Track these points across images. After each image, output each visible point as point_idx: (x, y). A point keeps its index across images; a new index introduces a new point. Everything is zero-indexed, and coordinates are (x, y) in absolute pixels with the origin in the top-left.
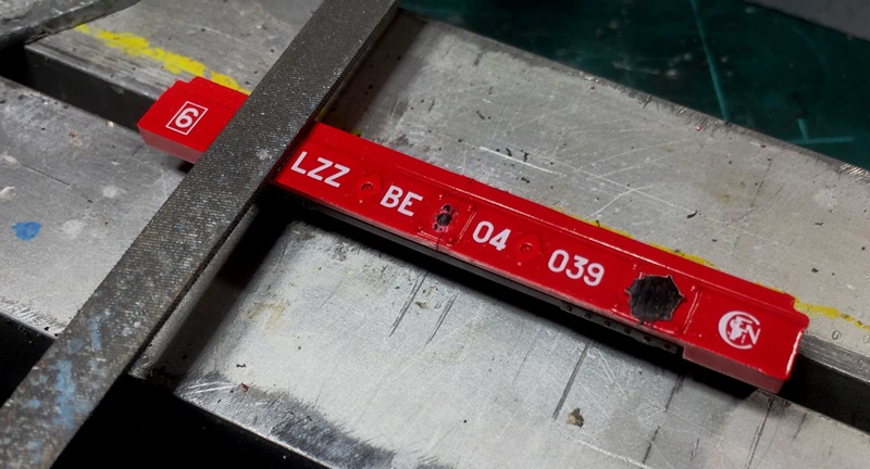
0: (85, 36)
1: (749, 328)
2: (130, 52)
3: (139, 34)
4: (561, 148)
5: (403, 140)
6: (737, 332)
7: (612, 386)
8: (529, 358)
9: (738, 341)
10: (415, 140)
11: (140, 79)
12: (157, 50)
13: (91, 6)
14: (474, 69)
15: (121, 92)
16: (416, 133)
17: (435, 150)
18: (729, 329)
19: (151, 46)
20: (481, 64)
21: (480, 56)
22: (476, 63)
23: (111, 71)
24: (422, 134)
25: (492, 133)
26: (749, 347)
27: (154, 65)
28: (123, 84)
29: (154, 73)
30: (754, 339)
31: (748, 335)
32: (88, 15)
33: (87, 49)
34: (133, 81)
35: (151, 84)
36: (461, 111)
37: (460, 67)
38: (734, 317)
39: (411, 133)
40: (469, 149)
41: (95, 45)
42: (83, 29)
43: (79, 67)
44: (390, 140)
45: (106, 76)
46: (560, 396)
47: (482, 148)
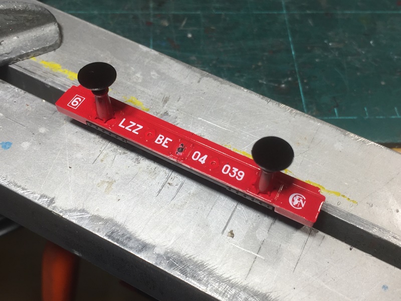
0: (35, 62)
1: (301, 201)
2: (53, 70)
3: (57, 63)
4: (232, 120)
5: (166, 113)
6: (296, 202)
7: (247, 221)
8: (214, 208)
9: (296, 206)
10: (172, 114)
11: (57, 82)
12: (65, 70)
13: (38, 50)
14: (198, 84)
15: (49, 87)
16: (172, 110)
17: (180, 118)
18: (293, 200)
19: (63, 68)
20: (201, 82)
21: (201, 79)
22: (199, 82)
23: (46, 79)
24: (175, 111)
25: (204, 112)
26: (301, 208)
27: (64, 76)
28: (50, 84)
29: (63, 80)
30: (303, 205)
31: (300, 203)
32: (36, 53)
33: (35, 68)
34: (54, 83)
35: (62, 84)
36: (191, 102)
37: (192, 83)
38: (295, 196)
39: (170, 110)
40: (194, 118)
41: (38, 66)
42: (34, 59)
43: (31, 76)
44: (161, 113)
45: (42, 80)
46: (225, 225)
47: (199, 118)
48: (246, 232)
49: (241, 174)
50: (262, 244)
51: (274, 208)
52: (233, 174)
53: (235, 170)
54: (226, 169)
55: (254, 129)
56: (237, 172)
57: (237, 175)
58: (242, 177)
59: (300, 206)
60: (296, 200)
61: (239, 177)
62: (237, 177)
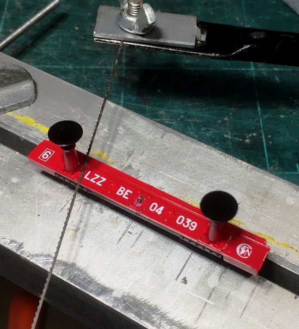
0: (10, 116)
1: (248, 250)
2: (27, 124)
3: (31, 117)
4: (191, 174)
5: (130, 167)
6: (243, 251)
9: (243, 255)
10: (135, 167)
11: (30, 135)
12: (38, 124)
13: (14, 105)
14: (161, 140)
15: (23, 140)
16: (136, 164)
17: (142, 171)
18: (240, 250)
19: (36, 122)
20: (164, 138)
21: (164, 134)
22: (162, 137)
23: (20, 132)
24: (138, 164)
25: (165, 165)
26: (247, 257)
27: (37, 130)
28: (23, 137)
29: (36, 133)
30: (249, 255)
31: (247, 253)
32: (12, 108)
33: (11, 122)
34: (28, 136)
35: (34, 138)
36: (154, 156)
37: (155, 138)
38: (243, 246)
39: (134, 164)
40: (155, 172)
41: (14, 120)
42: (10, 114)
43: (7, 129)
44: (125, 166)
45: (17, 134)
46: (179, 272)
47: (161, 172)
48: (198, 279)
49: (194, 225)
50: (213, 291)
51: (222, 257)
52: (186, 224)
53: (189, 221)
54: (180, 220)
55: (211, 183)
56: (190, 223)
57: (190, 225)
58: (195, 227)
59: (247, 255)
60: (243, 250)
61: (192, 228)
62: (190, 228)
